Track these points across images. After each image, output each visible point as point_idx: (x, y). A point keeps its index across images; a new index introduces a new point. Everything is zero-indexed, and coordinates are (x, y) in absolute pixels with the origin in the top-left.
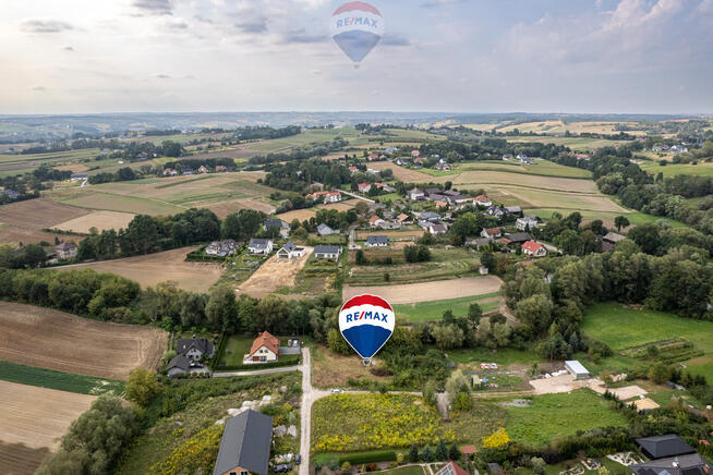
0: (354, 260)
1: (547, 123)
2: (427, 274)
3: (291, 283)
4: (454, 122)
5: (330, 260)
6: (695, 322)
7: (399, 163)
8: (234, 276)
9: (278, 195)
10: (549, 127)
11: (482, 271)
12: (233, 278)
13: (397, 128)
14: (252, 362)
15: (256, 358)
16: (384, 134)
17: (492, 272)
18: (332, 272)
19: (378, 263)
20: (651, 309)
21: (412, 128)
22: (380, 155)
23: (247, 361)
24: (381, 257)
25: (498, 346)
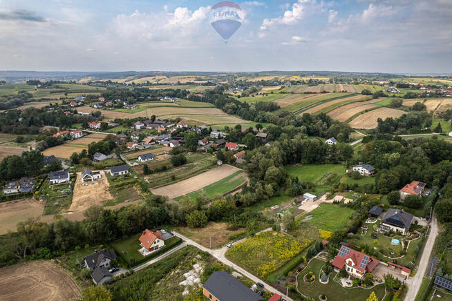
0: (142, 172)
1: (157, 77)
2: (192, 171)
3: (110, 197)
4: (94, 77)
5: (126, 176)
6: (322, 166)
7: (95, 106)
8: (57, 203)
9: (22, 138)
10: (159, 80)
11: (219, 163)
12: (57, 206)
13: (63, 83)
14: (150, 253)
15: (150, 249)
16: (57, 87)
17: (225, 162)
18: (134, 183)
19: (158, 171)
20: (305, 164)
21: (75, 83)
22: (77, 102)
23: (146, 254)
24: (159, 167)
25: (270, 197)
